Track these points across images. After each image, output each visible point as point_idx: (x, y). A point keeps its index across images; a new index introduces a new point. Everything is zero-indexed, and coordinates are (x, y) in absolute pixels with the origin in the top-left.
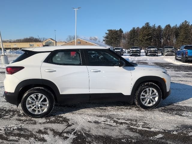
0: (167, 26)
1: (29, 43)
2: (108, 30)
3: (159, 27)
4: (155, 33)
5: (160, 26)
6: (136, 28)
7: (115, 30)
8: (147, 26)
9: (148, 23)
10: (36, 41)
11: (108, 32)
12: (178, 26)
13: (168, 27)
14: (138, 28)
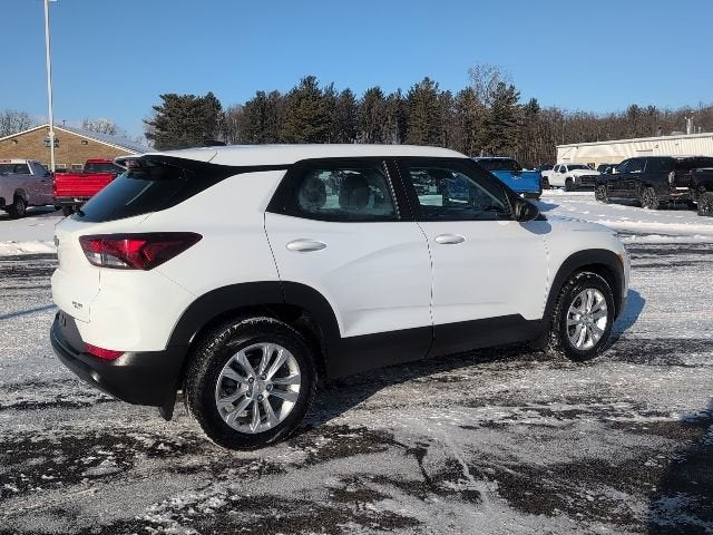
0: (369, 93)
2: (162, 97)
3: (347, 93)
4: (333, 116)
5: (348, 91)
6: (267, 95)
7: (192, 97)
8: (309, 88)
9: (310, 79)
11: (161, 103)
12: (405, 94)
13: (374, 94)
14: (275, 94)
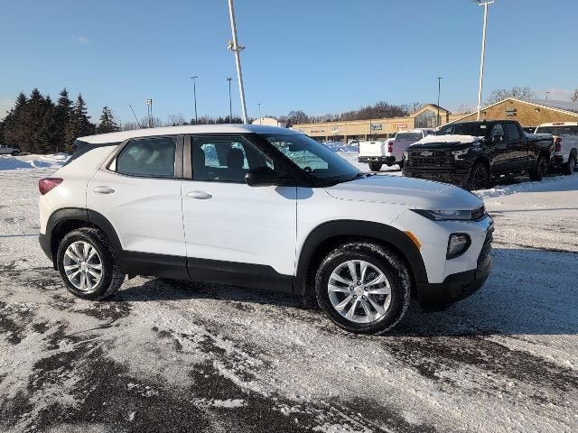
1: (369, 122)
10: (395, 113)
